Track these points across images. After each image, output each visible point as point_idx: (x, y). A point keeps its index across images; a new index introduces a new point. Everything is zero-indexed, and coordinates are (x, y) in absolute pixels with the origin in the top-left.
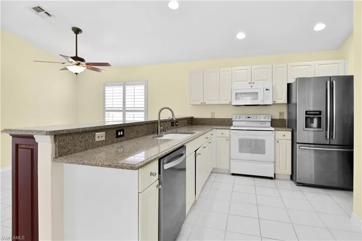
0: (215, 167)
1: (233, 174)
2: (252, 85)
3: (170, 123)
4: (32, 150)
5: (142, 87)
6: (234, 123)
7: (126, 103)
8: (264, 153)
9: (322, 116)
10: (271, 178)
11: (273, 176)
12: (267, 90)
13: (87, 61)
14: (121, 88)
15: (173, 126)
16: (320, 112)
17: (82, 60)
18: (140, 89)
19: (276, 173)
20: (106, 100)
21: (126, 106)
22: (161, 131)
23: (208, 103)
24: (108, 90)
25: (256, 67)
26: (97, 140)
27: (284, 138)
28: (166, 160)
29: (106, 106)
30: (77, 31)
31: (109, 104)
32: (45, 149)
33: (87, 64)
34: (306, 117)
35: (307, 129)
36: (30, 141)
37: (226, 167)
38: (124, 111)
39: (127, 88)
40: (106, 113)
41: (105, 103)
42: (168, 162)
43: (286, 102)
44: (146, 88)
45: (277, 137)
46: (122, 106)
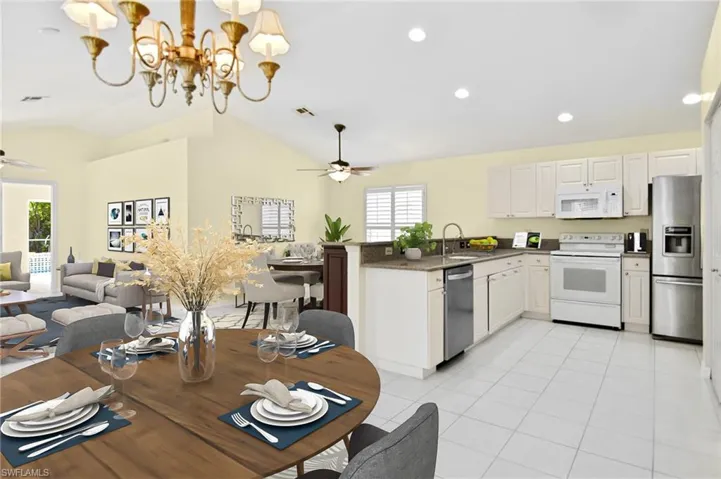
0: (527, 310)
1: (555, 321)
2: (589, 187)
3: (458, 243)
4: (342, 258)
5: (419, 193)
6: (562, 247)
7: (396, 217)
8: (604, 291)
9: (692, 235)
10: (616, 329)
11: (619, 326)
12: (614, 194)
13: (351, 166)
14: (388, 195)
15: (462, 247)
16: (689, 229)
17: (346, 164)
18: (416, 196)
19: (625, 320)
20: (368, 213)
21: (396, 221)
22: (446, 252)
23: (518, 215)
24: (371, 197)
25: (594, 159)
26: (387, 253)
27: (638, 268)
28: (450, 271)
29: (368, 221)
30: (340, 128)
31: (371, 218)
32: (354, 256)
33: (352, 169)
34: (667, 237)
35: (668, 254)
36: (338, 251)
37: (544, 309)
38: (393, 228)
39: (398, 195)
40: (368, 231)
41: (366, 216)
42: (453, 274)
43: (646, 213)
44: (425, 195)
45: (625, 267)
46: (390, 221)
